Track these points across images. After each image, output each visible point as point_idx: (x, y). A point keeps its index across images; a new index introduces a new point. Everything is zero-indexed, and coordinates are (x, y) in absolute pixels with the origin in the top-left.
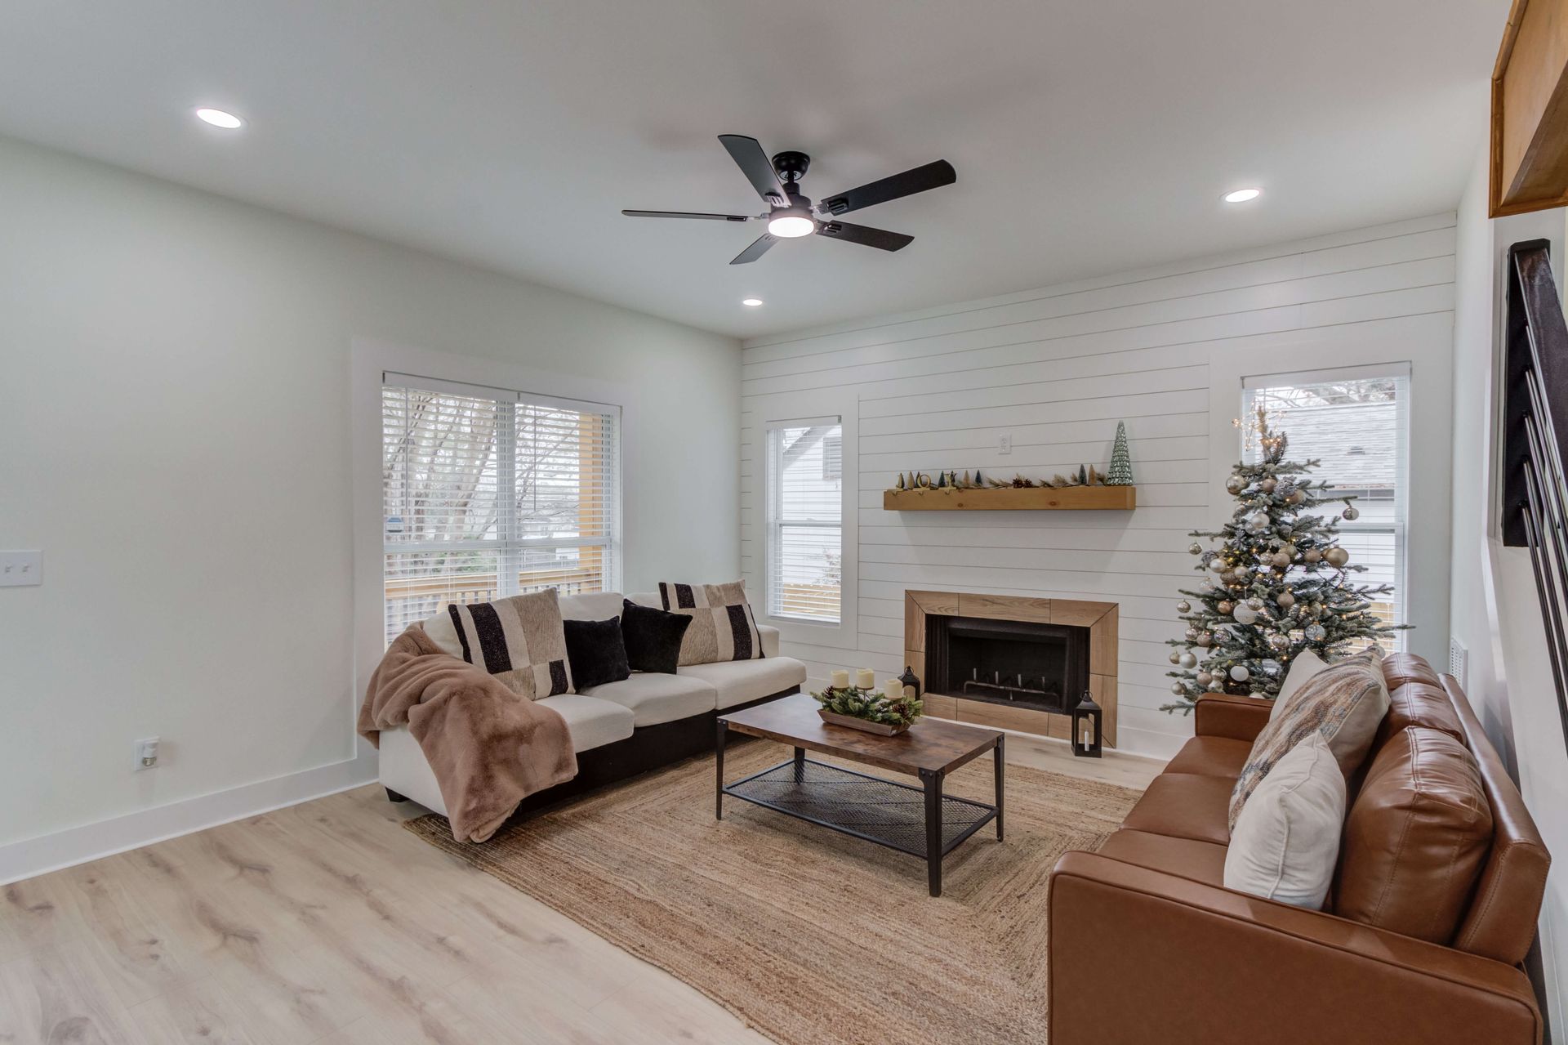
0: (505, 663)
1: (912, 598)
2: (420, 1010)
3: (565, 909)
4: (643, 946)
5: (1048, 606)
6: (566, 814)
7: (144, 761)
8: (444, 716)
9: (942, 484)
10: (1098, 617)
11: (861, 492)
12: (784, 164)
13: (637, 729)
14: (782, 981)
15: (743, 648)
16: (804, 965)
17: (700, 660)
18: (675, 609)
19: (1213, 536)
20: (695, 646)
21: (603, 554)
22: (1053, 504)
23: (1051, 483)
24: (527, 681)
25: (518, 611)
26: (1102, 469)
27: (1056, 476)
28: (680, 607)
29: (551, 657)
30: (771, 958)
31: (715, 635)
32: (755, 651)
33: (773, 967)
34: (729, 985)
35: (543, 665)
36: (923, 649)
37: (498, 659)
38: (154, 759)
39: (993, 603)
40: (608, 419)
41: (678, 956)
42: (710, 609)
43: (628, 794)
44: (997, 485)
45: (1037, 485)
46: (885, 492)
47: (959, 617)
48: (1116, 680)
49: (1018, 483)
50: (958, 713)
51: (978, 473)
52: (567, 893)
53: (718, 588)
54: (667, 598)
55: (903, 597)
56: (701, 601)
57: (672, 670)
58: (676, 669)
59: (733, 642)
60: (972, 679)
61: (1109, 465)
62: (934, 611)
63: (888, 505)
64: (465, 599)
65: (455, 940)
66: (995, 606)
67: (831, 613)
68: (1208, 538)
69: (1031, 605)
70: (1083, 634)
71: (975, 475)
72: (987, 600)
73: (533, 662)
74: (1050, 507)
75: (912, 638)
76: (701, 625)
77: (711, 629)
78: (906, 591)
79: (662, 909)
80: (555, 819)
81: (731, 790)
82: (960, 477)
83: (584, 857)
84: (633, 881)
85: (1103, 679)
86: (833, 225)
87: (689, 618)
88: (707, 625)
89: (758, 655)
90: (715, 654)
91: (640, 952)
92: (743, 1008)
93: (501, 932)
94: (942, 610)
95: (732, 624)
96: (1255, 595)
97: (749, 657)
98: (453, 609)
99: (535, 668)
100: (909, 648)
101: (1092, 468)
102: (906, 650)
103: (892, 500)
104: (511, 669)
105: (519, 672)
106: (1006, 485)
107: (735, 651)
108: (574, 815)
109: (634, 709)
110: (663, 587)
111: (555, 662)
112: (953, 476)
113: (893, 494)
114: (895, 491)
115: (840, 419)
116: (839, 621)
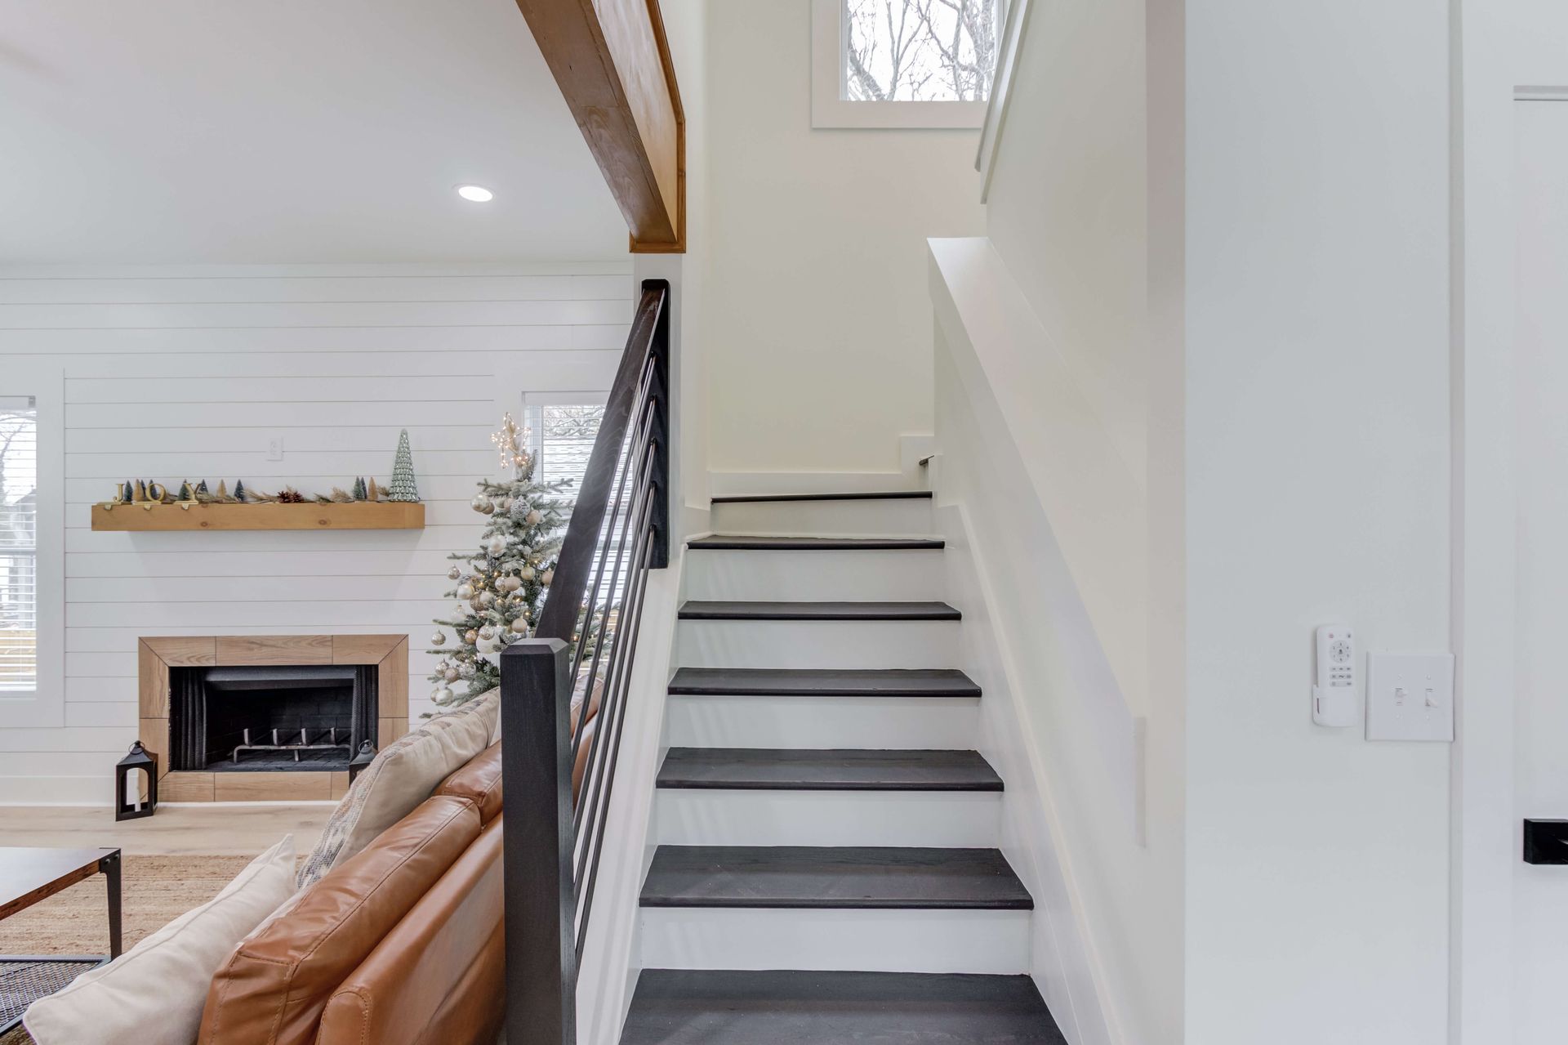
1: (147, 647)
5: (330, 643)
9: (184, 495)
10: (387, 652)
11: (67, 505)
19: (470, 559)
22: (323, 522)
23: (329, 497)
26: (384, 482)
27: (335, 490)
36: (166, 714)
39: (262, 645)
44: (261, 499)
45: (312, 500)
46: (93, 507)
47: (216, 667)
48: (407, 722)
49: (285, 498)
50: (217, 792)
51: (239, 484)
55: (135, 646)
60: (243, 743)
61: (391, 478)
62: (182, 662)
63: (97, 524)
66: (264, 649)
67: (25, 679)
68: (465, 561)
69: (310, 644)
70: (369, 673)
71: (235, 486)
72: (253, 643)
74: (320, 526)
75: (150, 701)
78: (140, 638)
82: (213, 488)
85: (393, 721)
94: (192, 659)
96: (487, 623)
100: (145, 716)
101: (372, 480)
102: (140, 718)
103: (103, 518)
106: (271, 499)
112: (203, 487)
113: (105, 509)
114: (110, 507)
115: (32, 401)
116: (34, 688)
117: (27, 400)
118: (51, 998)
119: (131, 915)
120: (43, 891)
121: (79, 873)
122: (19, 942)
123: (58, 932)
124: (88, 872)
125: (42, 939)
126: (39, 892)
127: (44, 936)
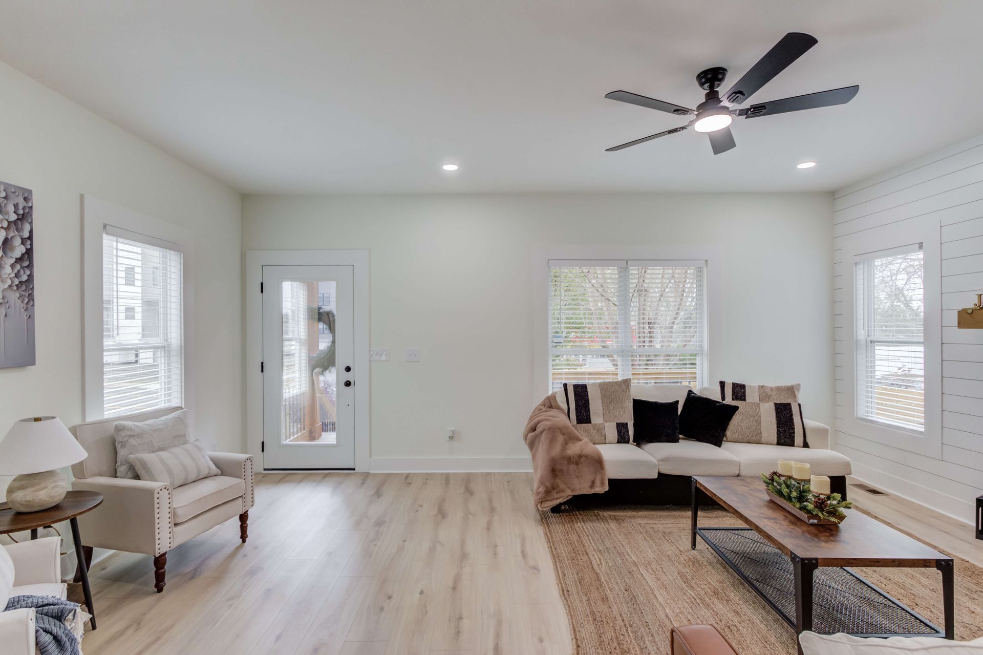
0: (588, 419)
2: (461, 568)
3: (556, 558)
4: (568, 591)
6: (607, 514)
7: (449, 437)
8: (540, 440)
11: (943, 311)
12: (703, 80)
13: (660, 474)
14: (618, 648)
15: (786, 436)
16: (641, 649)
17: (746, 440)
18: (729, 400)
20: (741, 428)
21: (697, 359)
24: (600, 430)
25: (601, 390)
28: (733, 399)
29: (618, 420)
30: (626, 635)
31: (760, 423)
32: (799, 439)
33: (622, 638)
34: (588, 631)
35: (612, 423)
37: (583, 416)
38: (452, 437)
40: (700, 269)
41: (579, 604)
42: (759, 403)
43: (653, 515)
46: (958, 311)
52: (563, 550)
53: (772, 389)
54: (724, 392)
56: (752, 396)
57: (718, 443)
58: (721, 443)
59: (776, 431)
63: (962, 323)
64: (572, 382)
65: (500, 549)
67: (917, 423)
73: (606, 421)
76: (748, 414)
77: (756, 418)
79: (599, 579)
80: (599, 515)
81: (702, 531)
83: (590, 537)
84: (600, 559)
86: (754, 108)
87: (736, 408)
88: (754, 415)
89: (802, 444)
90: (759, 438)
91: (565, 593)
92: (579, 647)
93: (519, 554)
95: (777, 417)
97: (791, 444)
98: (565, 385)
99: (606, 424)
103: (965, 320)
104: (590, 423)
105: (595, 425)
107: (778, 437)
108: (610, 516)
109: (658, 461)
110: (722, 384)
111: (620, 423)
113: (968, 313)
114: (971, 311)
115: (921, 246)
116: (923, 430)
117: (917, 246)
118: (818, 636)
119: (973, 612)
120: (896, 561)
121: (921, 562)
122: (896, 587)
123: (921, 595)
124: (927, 564)
125: (910, 593)
126: (893, 561)
127: (912, 592)
